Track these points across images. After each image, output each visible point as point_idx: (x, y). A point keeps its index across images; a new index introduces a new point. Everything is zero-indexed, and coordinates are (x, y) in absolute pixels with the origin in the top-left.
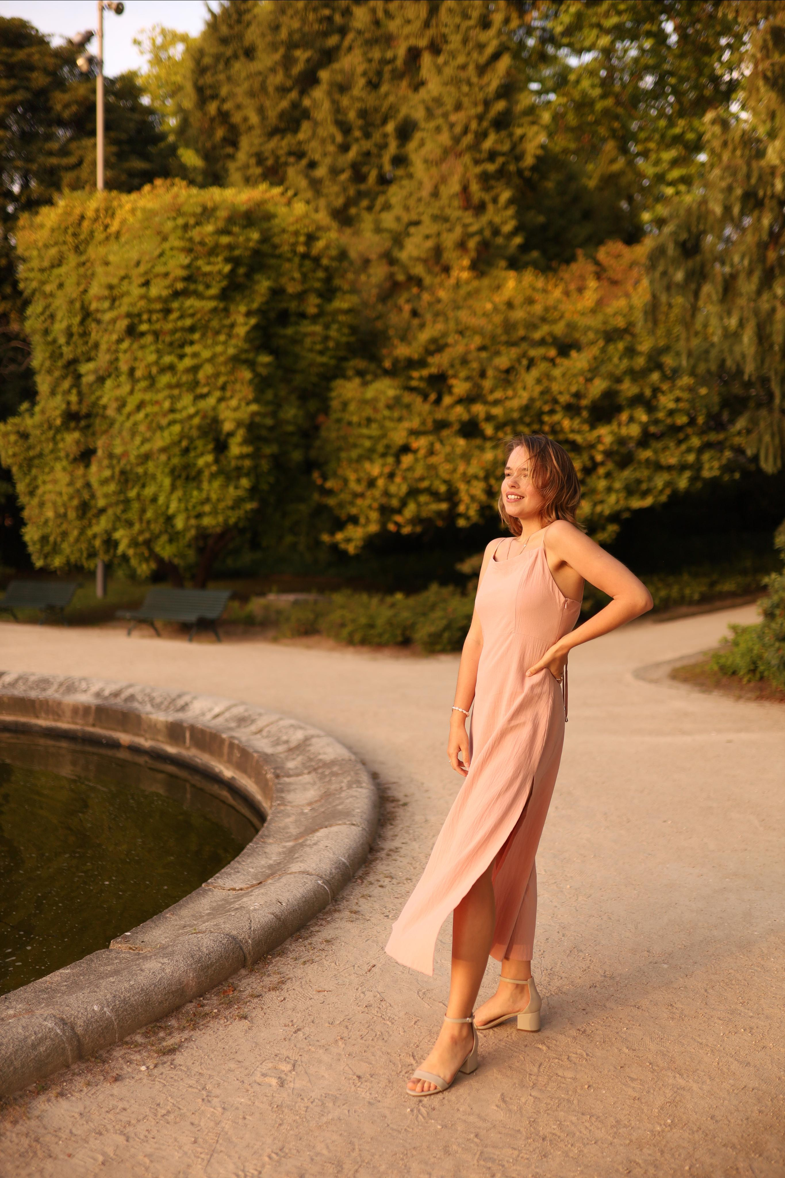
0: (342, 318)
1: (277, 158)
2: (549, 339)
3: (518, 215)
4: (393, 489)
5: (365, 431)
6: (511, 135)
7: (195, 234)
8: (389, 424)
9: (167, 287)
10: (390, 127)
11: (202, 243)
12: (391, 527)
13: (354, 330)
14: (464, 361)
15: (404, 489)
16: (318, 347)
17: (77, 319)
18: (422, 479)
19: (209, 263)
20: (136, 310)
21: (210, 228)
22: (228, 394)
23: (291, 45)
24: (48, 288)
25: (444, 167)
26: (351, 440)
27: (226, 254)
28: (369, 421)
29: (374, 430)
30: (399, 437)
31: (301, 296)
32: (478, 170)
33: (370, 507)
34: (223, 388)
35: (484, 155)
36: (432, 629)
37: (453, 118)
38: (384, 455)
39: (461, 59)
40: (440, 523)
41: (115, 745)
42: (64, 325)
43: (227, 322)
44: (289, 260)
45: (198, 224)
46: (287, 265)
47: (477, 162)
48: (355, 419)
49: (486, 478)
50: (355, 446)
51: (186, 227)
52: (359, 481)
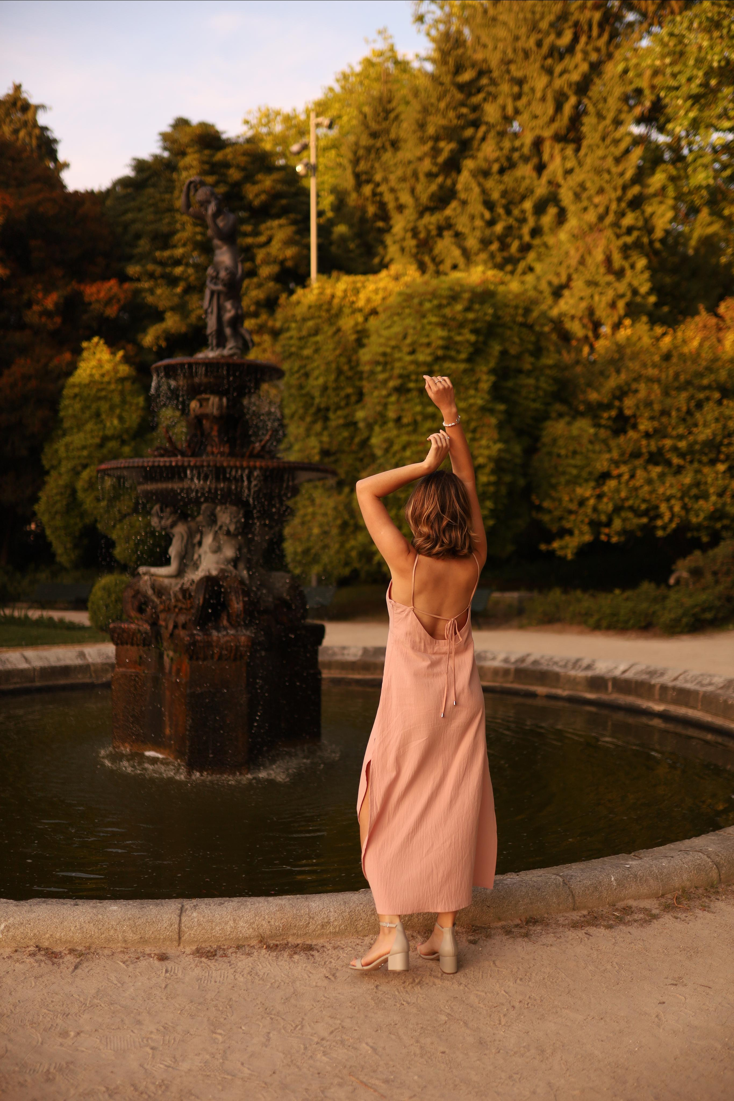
0: (548, 372)
1: (429, 232)
2: (714, 385)
3: (652, 278)
4: (602, 507)
5: (572, 462)
6: (643, 212)
7: (447, 311)
8: (591, 455)
9: (431, 354)
10: (528, 205)
11: (454, 319)
12: (603, 538)
13: (556, 380)
14: (649, 404)
15: (610, 507)
16: (532, 396)
17: (333, 377)
18: (627, 499)
19: (460, 334)
20: (405, 372)
21: (459, 307)
22: (478, 436)
23: (437, 139)
24: (306, 352)
25: (589, 239)
26: (560, 469)
27: (471, 326)
28: (575, 453)
29: (578, 461)
30: (602, 464)
31: (519, 357)
32: (620, 242)
33: (582, 522)
34: (474, 431)
35: (624, 230)
36: (673, 616)
37: (597, 200)
38: (587, 481)
39: (600, 153)
40: (639, 534)
41: (533, 695)
42: (321, 381)
43: (474, 379)
44: (510, 328)
45: (449, 304)
46: (508, 333)
47: (618, 236)
48: (563, 452)
49: (682, 498)
50: (564, 473)
51: (440, 307)
52: (571, 500)
